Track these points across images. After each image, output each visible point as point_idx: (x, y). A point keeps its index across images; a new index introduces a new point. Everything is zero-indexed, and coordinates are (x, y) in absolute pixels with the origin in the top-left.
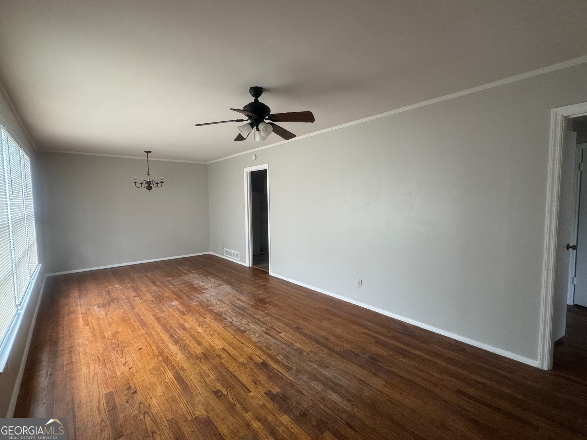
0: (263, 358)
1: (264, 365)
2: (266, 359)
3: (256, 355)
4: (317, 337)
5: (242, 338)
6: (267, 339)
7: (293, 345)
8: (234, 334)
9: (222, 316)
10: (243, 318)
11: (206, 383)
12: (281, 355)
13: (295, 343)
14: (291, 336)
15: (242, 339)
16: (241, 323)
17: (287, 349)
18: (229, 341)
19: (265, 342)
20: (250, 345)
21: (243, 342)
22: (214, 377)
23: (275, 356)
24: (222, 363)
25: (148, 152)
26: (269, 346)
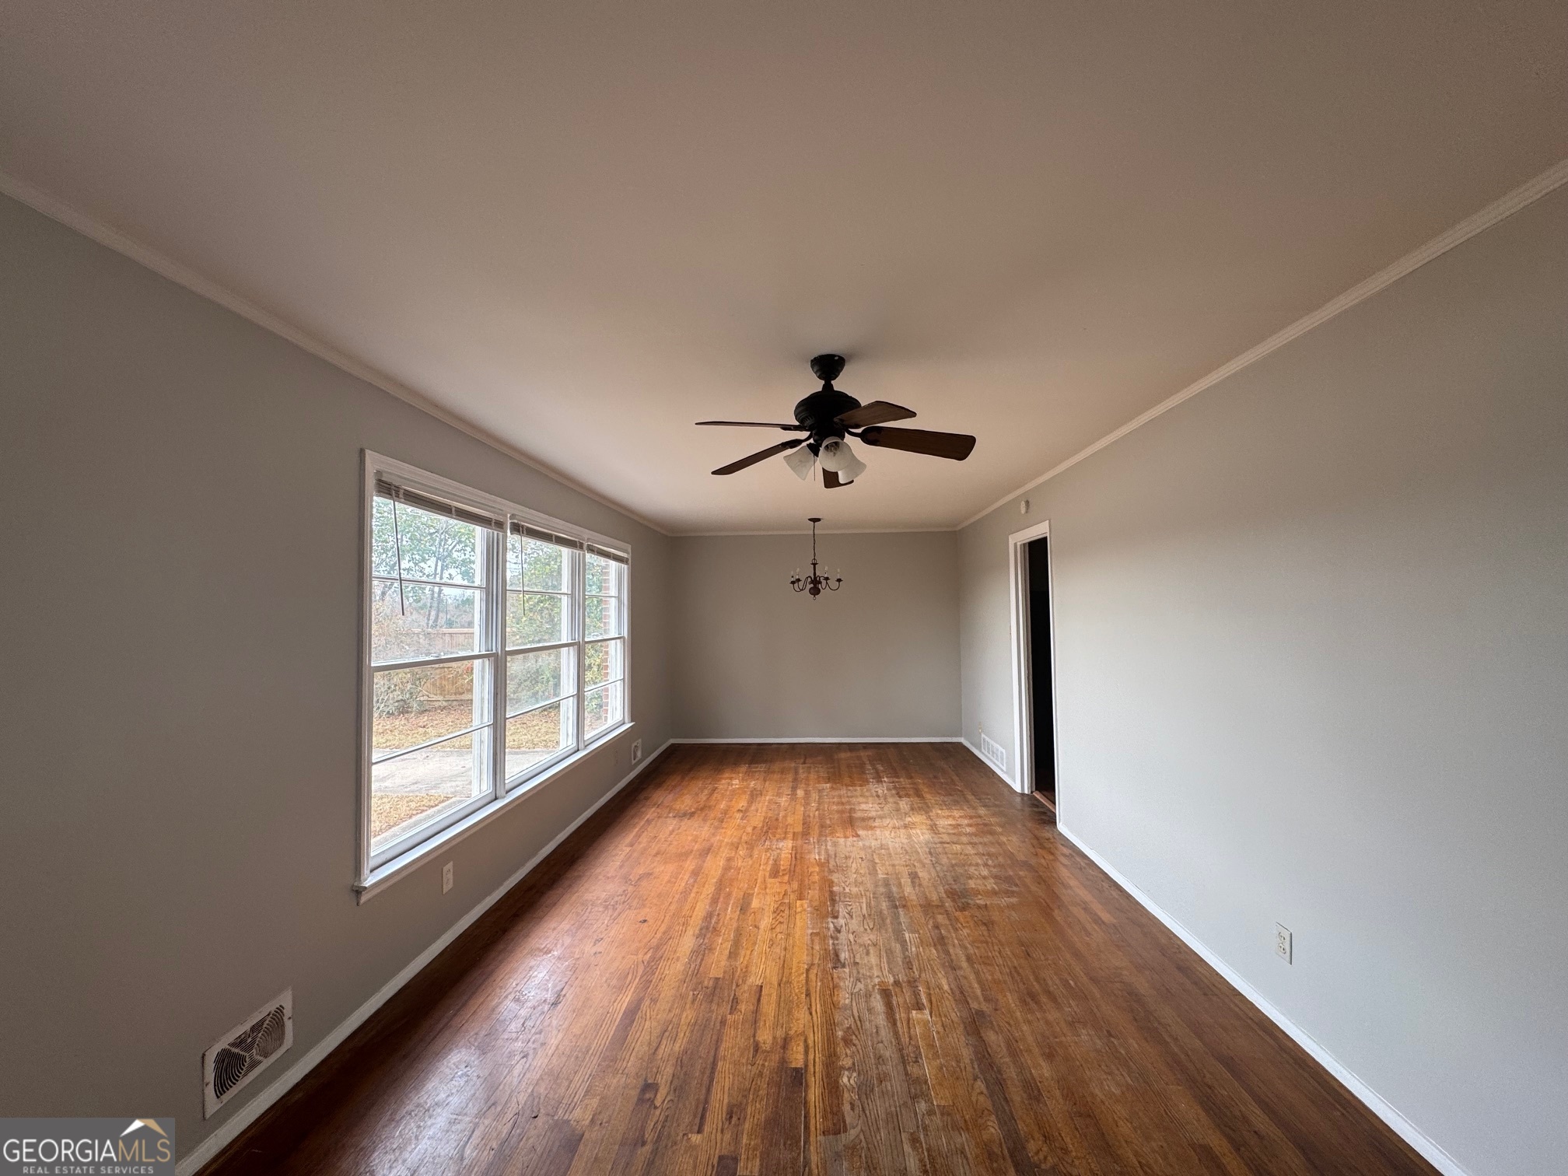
0: (811, 1057)
1: (798, 1078)
2: (814, 1066)
3: (806, 1041)
4: (1011, 1073)
5: (821, 980)
6: (870, 1010)
7: (917, 1062)
8: (816, 961)
9: (836, 908)
10: (872, 929)
11: (654, 1053)
12: (859, 1074)
13: (926, 1057)
14: (938, 1033)
15: (818, 980)
16: (856, 939)
17: (889, 1067)
18: (791, 973)
19: (859, 1017)
20: (818, 1006)
21: (812, 991)
22: (680, 1047)
23: (842, 1068)
24: (723, 1022)
25: (815, 520)
26: (857, 1033)
